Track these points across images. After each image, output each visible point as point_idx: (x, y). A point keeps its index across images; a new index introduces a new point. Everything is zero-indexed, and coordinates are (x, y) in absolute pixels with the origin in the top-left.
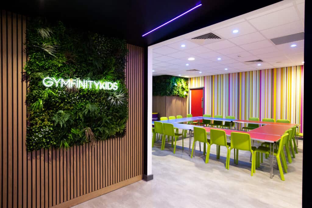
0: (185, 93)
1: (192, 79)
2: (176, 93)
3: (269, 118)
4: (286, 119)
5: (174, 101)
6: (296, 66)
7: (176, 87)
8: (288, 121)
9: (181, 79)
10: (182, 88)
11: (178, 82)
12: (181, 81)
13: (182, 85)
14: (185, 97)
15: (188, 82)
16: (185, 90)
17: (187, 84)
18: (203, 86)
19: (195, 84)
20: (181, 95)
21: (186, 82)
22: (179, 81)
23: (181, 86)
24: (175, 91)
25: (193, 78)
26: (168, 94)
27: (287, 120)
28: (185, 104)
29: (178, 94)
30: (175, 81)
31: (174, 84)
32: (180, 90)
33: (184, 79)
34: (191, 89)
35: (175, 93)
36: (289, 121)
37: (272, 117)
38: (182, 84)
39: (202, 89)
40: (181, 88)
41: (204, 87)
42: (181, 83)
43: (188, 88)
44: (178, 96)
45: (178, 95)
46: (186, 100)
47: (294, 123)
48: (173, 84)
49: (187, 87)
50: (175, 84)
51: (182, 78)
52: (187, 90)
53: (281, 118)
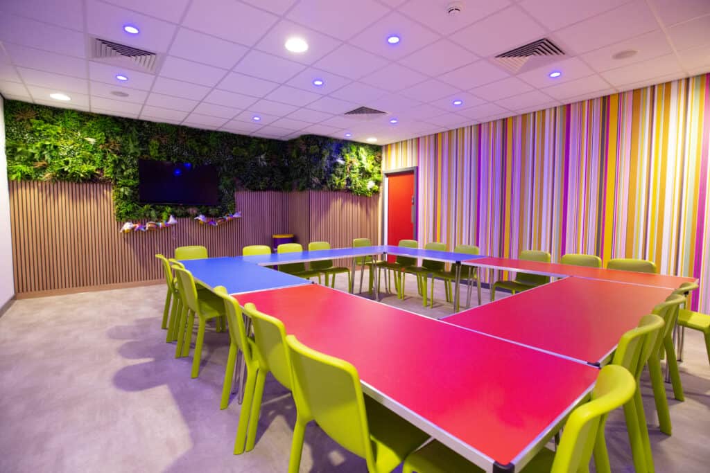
0: (370, 184)
1: (389, 147)
2: (340, 184)
3: (591, 255)
4: (645, 258)
5: (337, 204)
6: (688, 80)
7: (342, 167)
8: (651, 265)
9: (358, 149)
10: (362, 170)
11: (347, 155)
12: (357, 154)
13: (362, 164)
14: (370, 195)
15: (380, 157)
16: (370, 176)
17: (378, 162)
18: (414, 165)
19: (397, 161)
20: (359, 188)
21: (373, 157)
22: (354, 154)
23: (357, 164)
24: (337, 179)
25: (391, 144)
26: (314, 185)
27: (647, 260)
28: (371, 212)
29: (349, 187)
30: (339, 151)
31: (335, 159)
32: (355, 177)
33: (368, 147)
34: (388, 175)
35: (337, 183)
36: (653, 264)
37: (600, 251)
38: (362, 161)
39: (412, 173)
40: (357, 171)
41: (417, 168)
42: (360, 159)
43: (379, 172)
44: (350, 191)
45: (347, 189)
46: (377, 204)
47: (672, 273)
48: (331, 159)
49: (377, 168)
50: (341, 162)
51: (363, 145)
52: (376, 176)
53: (628, 254)
